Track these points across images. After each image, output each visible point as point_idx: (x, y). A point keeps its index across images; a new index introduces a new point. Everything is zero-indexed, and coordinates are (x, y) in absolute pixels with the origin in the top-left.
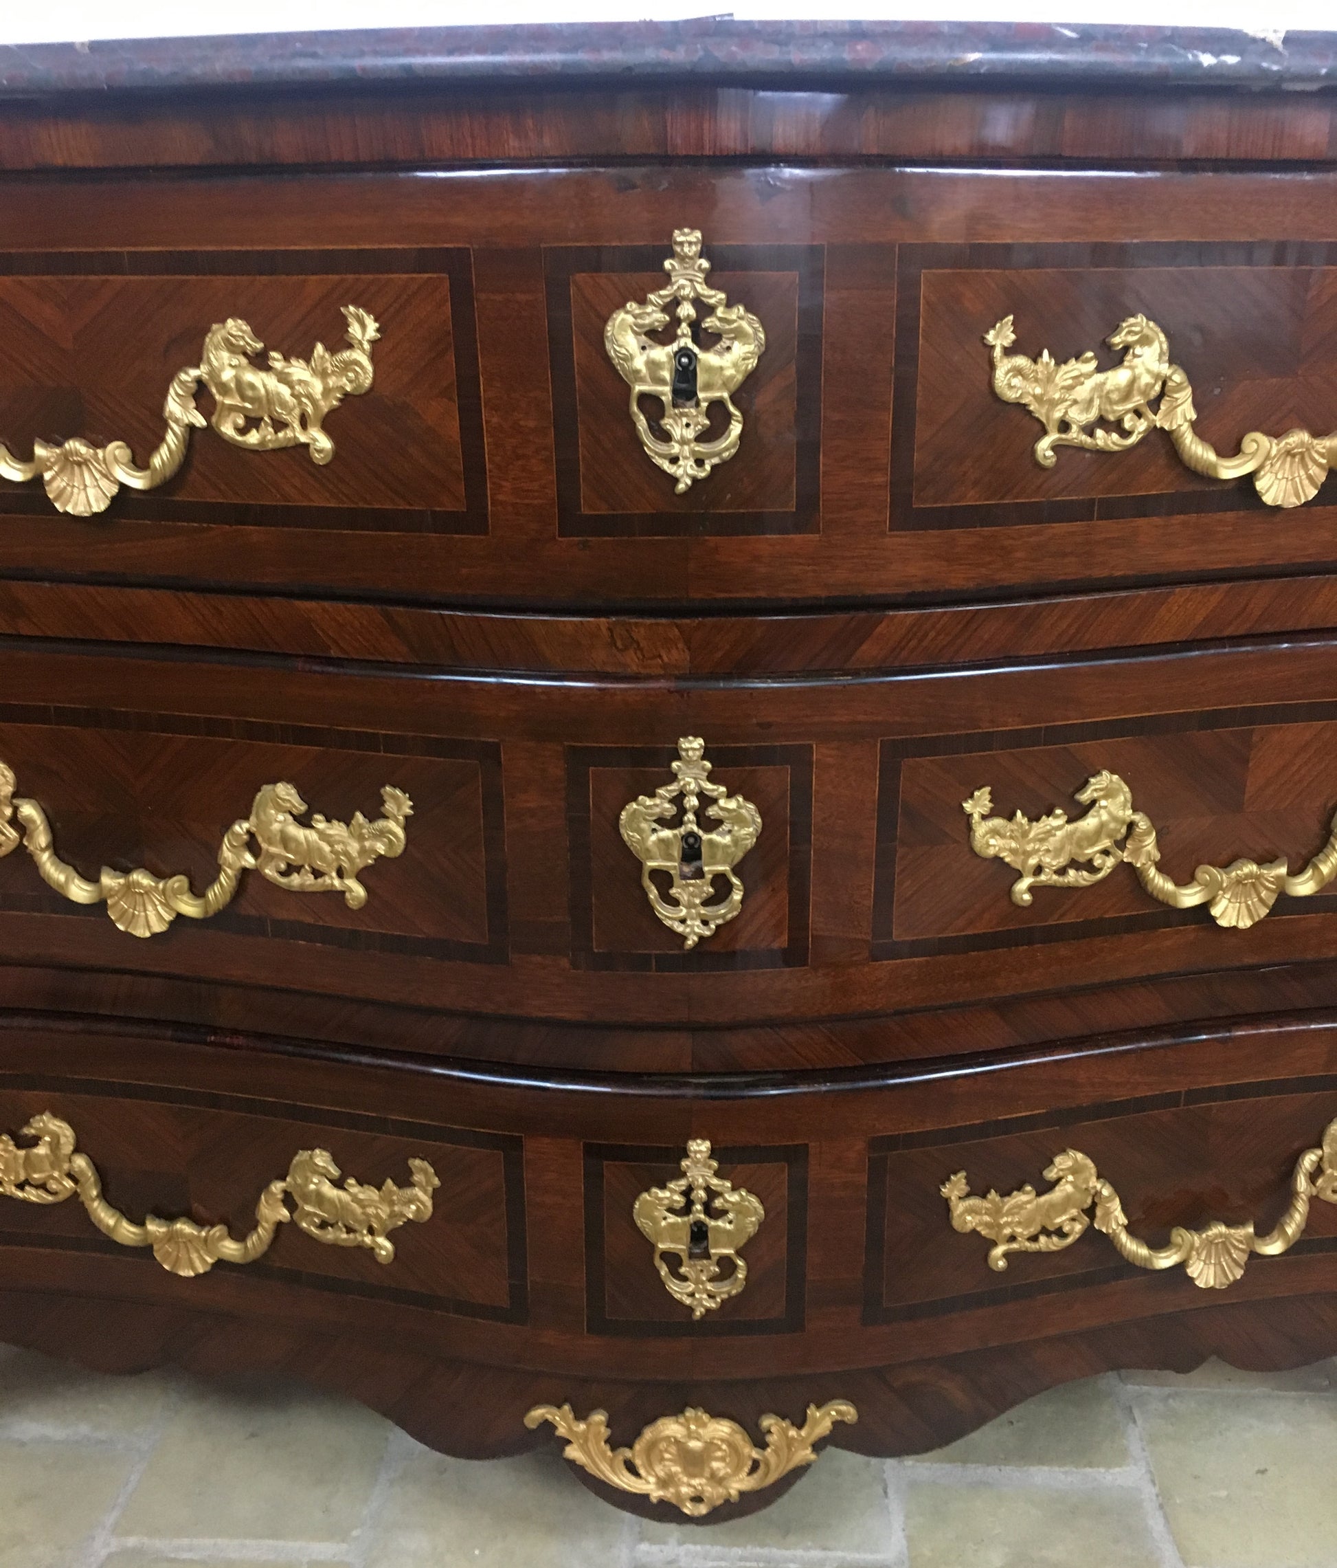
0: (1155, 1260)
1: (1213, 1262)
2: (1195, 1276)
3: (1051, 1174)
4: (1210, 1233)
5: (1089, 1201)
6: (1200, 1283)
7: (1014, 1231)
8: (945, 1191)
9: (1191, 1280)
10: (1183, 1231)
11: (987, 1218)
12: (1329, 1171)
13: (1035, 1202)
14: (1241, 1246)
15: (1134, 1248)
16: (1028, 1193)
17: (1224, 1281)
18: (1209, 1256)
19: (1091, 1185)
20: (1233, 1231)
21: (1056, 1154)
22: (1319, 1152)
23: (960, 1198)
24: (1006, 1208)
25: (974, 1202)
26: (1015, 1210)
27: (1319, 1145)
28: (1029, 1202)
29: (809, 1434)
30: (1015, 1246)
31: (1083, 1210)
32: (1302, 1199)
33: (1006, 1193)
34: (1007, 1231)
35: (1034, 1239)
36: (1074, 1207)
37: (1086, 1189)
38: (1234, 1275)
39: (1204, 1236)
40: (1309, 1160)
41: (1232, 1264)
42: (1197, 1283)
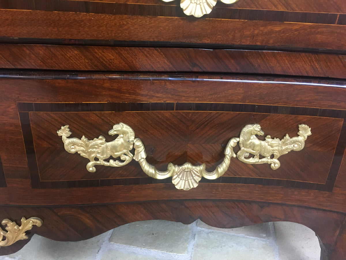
0: (158, 175)
1: (184, 179)
2: (175, 184)
3: (112, 132)
4: (183, 167)
5: (131, 147)
6: (178, 187)
7: (96, 156)
8: (59, 133)
9: (174, 185)
10: (171, 164)
11: (82, 148)
12: (242, 148)
13: (105, 144)
14: (197, 174)
15: (148, 169)
16: (101, 139)
17: (189, 187)
18: (183, 176)
19: (131, 140)
20: (194, 167)
21: (115, 124)
22: (238, 139)
23: (67, 137)
24: (90, 145)
25: (75, 140)
26: (96, 146)
27: (239, 137)
28: (102, 144)
29: (23, 229)
30: (98, 162)
31: (130, 151)
32: (227, 158)
33: (90, 138)
34: (93, 155)
35: (107, 160)
36: (125, 149)
37: (128, 141)
38: (193, 185)
39: (181, 168)
40: (233, 142)
41: (193, 181)
42: (176, 187)
